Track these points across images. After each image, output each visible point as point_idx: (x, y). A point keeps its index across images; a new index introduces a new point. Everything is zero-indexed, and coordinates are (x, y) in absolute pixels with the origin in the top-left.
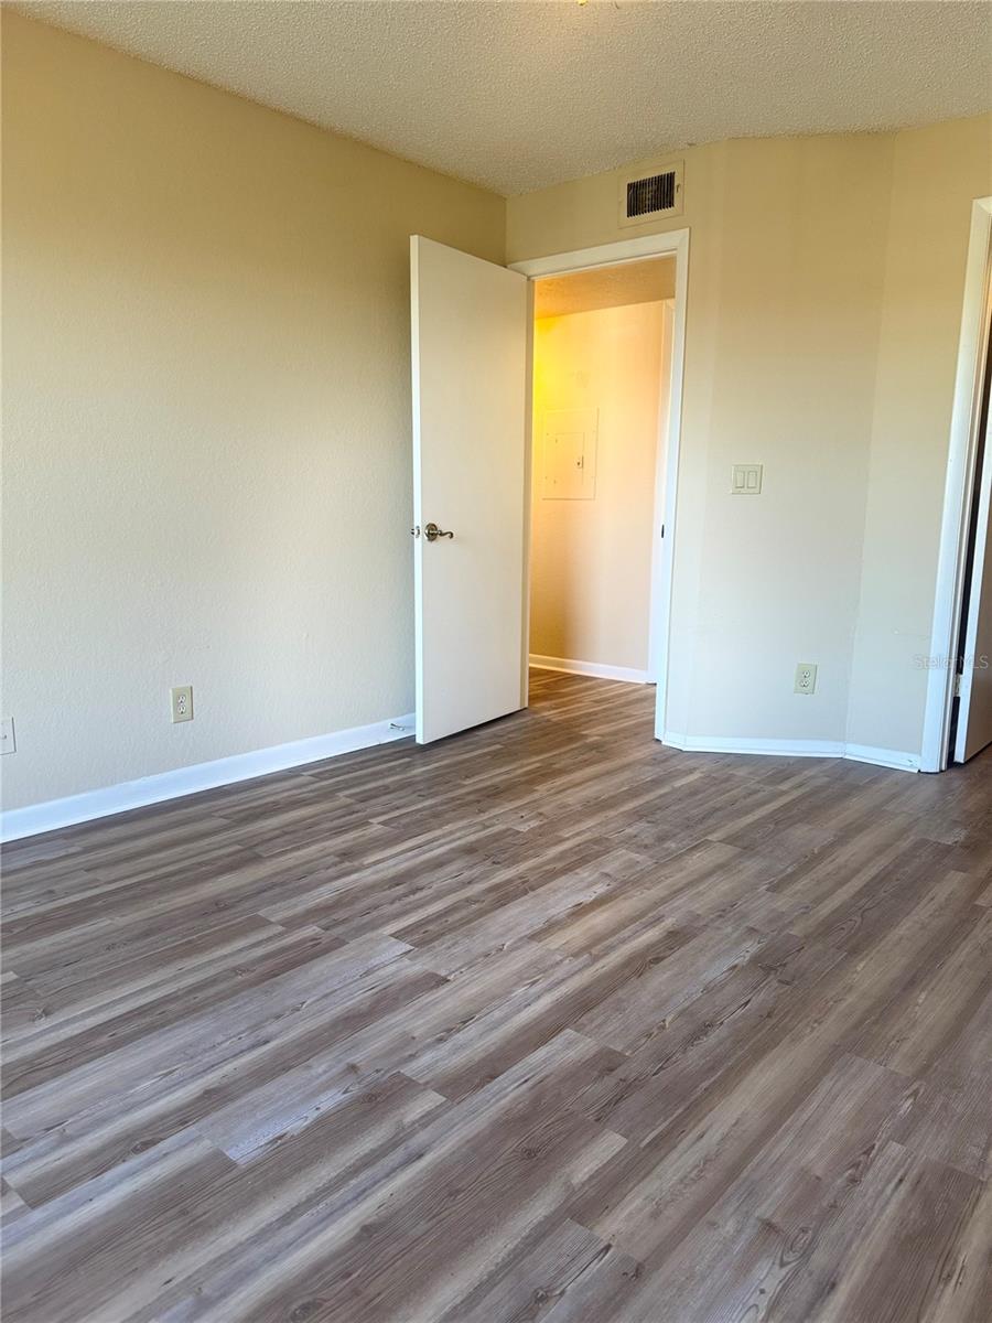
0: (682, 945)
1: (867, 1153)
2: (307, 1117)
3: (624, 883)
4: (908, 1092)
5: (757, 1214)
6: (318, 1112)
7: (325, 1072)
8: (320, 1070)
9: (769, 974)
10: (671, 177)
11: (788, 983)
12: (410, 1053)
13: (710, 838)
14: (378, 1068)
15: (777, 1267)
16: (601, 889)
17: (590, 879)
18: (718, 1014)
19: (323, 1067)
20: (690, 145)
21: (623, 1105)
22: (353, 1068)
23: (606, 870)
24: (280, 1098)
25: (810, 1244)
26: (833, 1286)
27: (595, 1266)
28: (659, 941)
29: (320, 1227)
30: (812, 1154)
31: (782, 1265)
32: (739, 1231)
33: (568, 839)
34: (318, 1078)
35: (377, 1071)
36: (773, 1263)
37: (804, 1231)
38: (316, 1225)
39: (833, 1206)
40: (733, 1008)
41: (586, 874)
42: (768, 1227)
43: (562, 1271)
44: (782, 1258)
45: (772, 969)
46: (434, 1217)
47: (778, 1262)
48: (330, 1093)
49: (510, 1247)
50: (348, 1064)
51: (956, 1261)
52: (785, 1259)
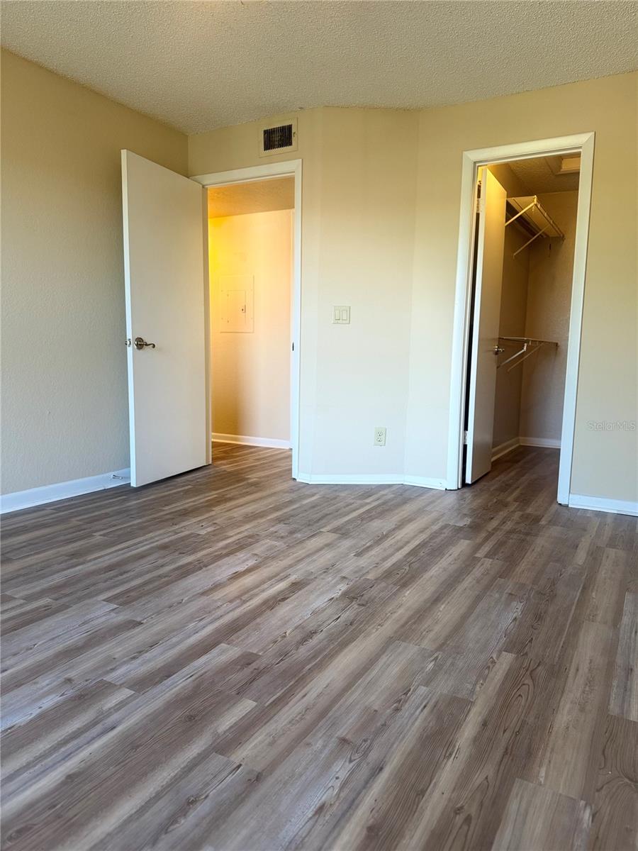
0: (300, 589)
1: (406, 694)
2: (31, 714)
3: (266, 558)
4: (432, 659)
5: (336, 735)
6: (40, 710)
7: (48, 685)
8: (44, 684)
9: (352, 601)
10: (290, 127)
11: (363, 605)
12: (111, 667)
13: (321, 530)
14: (88, 678)
15: (347, 763)
16: (251, 563)
17: (244, 558)
18: (320, 626)
19: (47, 682)
20: (301, 108)
21: (255, 683)
22: (69, 680)
23: (256, 552)
24: (12, 704)
25: (368, 748)
26: (381, 769)
27: (229, 779)
28: (286, 589)
29: (34, 781)
30: (373, 698)
31: (351, 761)
32: (324, 746)
33: (232, 536)
34: (42, 689)
35: (87, 681)
36: (345, 761)
37: (365, 741)
38: (31, 780)
39: (384, 725)
40: (329, 622)
41: (242, 555)
42: (344, 741)
43: (207, 784)
44: (351, 758)
45: (354, 598)
46: (119, 763)
47: (348, 761)
48: (51, 697)
49: (172, 774)
50: (65, 678)
51: (455, 746)
52: (352, 758)
